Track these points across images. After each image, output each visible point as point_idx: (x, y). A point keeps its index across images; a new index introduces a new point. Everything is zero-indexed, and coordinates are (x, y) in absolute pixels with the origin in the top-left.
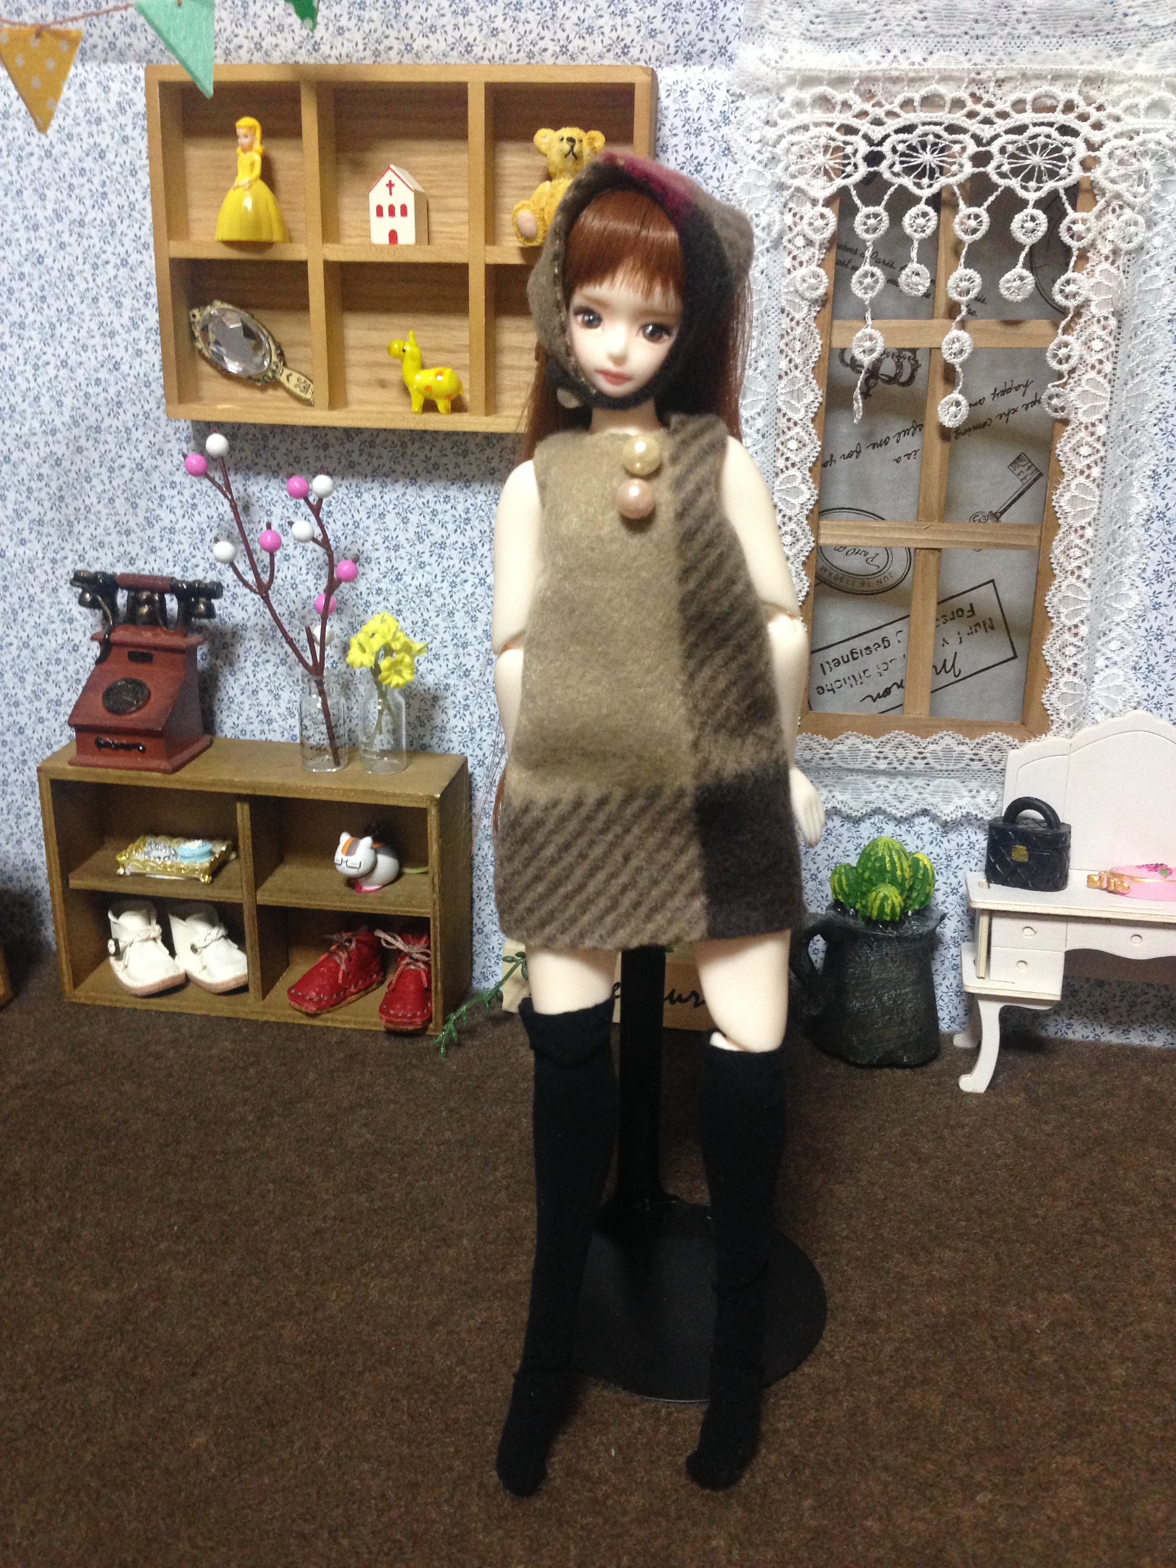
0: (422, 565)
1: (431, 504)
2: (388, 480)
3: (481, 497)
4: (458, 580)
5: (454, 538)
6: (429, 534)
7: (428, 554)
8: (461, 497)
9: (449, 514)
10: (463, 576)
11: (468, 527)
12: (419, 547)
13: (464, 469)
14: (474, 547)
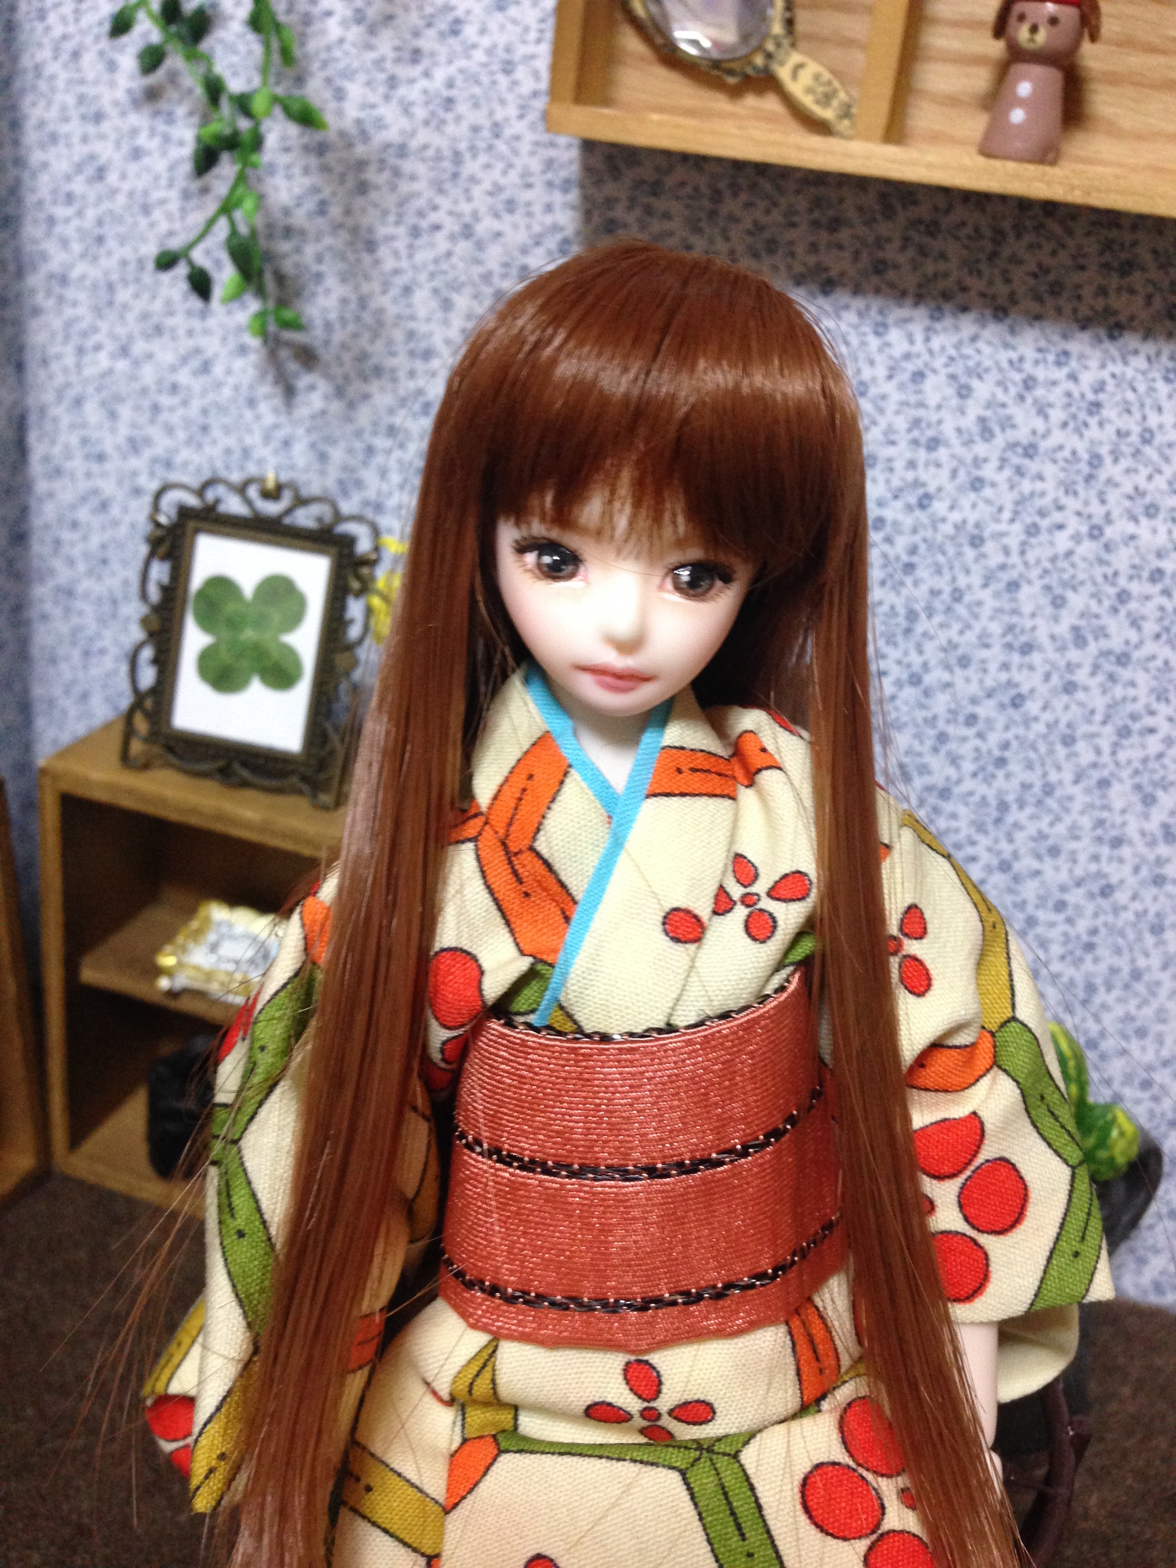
0: (977, 484)
1: (1028, 366)
2: (947, 307)
3: (1139, 362)
4: (1044, 523)
5: (1057, 437)
6: (1007, 423)
7: (994, 463)
8: (1094, 357)
9: (1058, 391)
10: (1057, 517)
11: (1093, 421)
12: (981, 449)
13: (1117, 302)
14: (1095, 461)
